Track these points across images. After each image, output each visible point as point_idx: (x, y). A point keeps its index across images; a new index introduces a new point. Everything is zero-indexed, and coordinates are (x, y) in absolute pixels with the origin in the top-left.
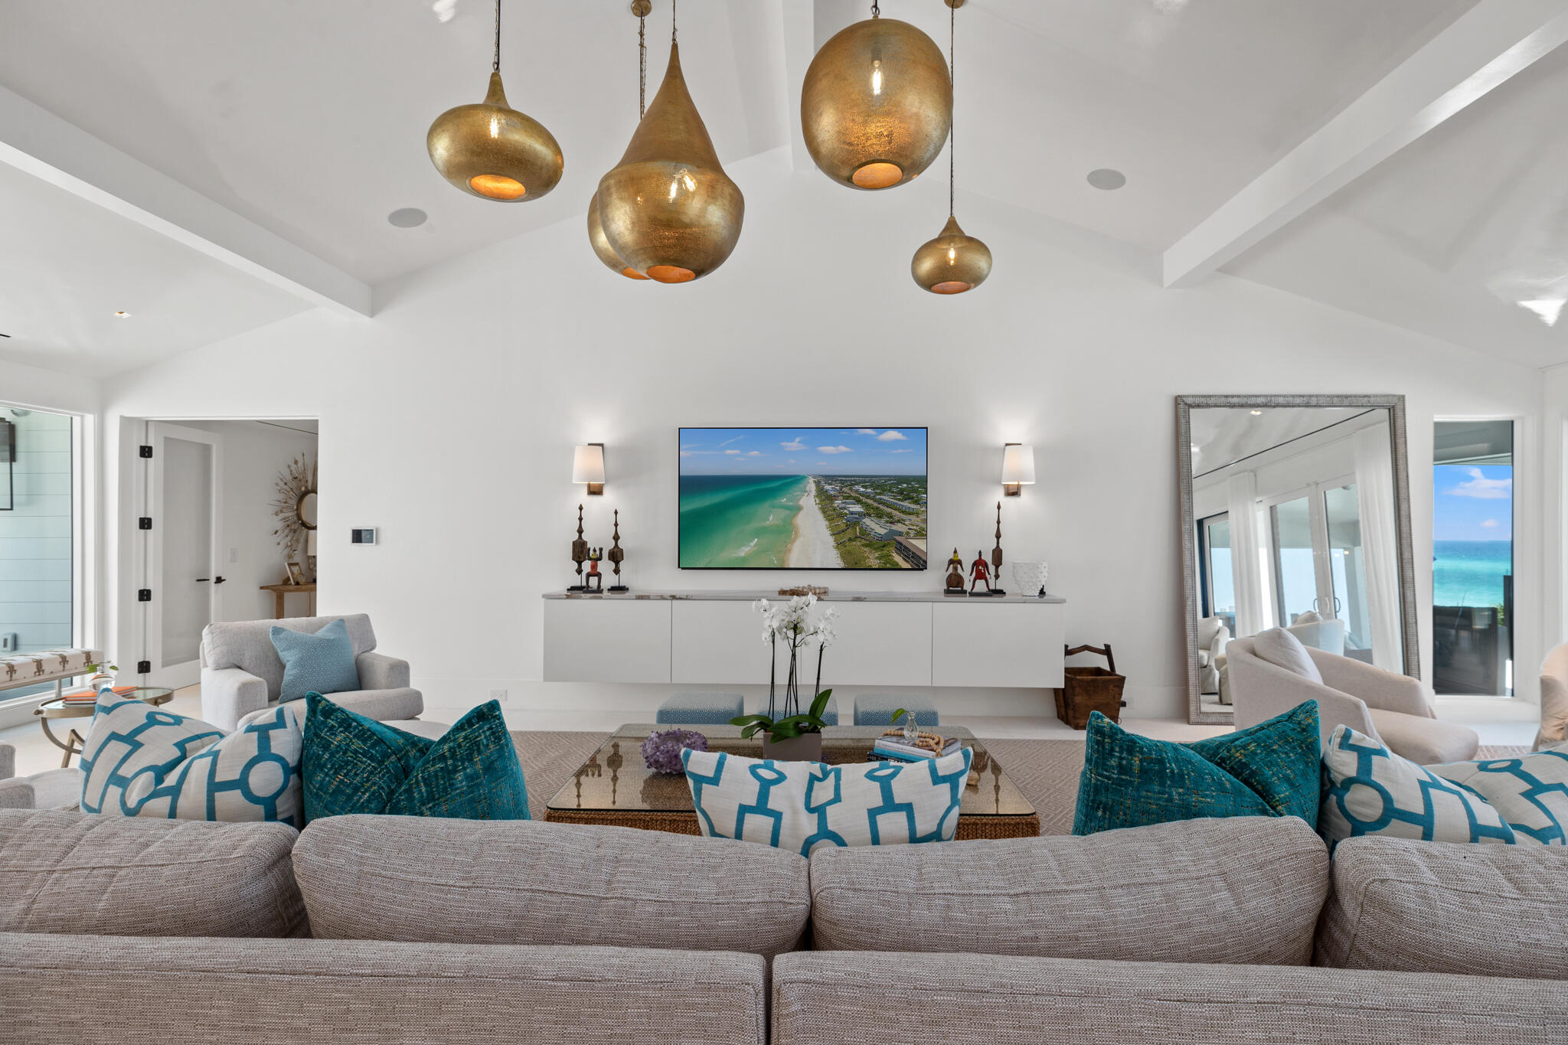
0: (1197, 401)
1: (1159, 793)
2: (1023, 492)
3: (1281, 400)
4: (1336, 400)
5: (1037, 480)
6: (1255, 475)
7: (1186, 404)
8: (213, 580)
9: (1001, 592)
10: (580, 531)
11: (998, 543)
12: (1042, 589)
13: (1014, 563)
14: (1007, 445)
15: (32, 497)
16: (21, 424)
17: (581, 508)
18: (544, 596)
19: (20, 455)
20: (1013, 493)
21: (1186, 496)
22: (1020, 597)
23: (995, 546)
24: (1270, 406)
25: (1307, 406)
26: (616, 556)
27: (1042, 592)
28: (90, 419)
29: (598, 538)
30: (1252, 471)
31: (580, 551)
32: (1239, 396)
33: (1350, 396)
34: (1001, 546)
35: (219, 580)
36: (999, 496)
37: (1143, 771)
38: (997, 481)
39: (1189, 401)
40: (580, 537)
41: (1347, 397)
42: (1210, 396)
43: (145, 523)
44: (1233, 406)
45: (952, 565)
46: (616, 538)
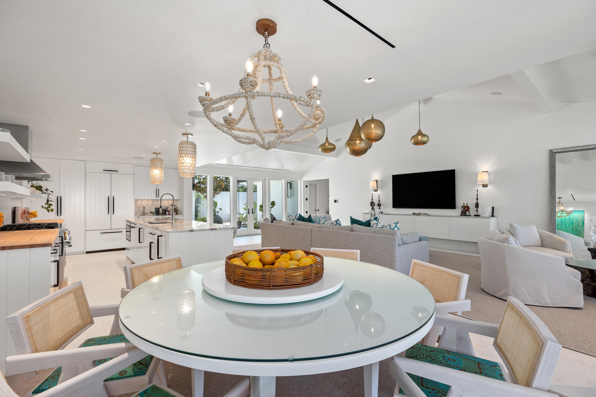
0: (558, 151)
2: (490, 186)
7: (554, 152)
8: (317, 210)
9: (479, 216)
10: (372, 200)
11: (477, 201)
14: (482, 172)
15: (293, 195)
16: (292, 183)
17: (372, 194)
18: (362, 213)
19: (292, 188)
20: (485, 186)
23: (476, 202)
26: (379, 205)
27: (492, 216)
28: (299, 181)
29: (376, 201)
31: (372, 204)
34: (478, 202)
35: (318, 210)
36: (480, 187)
39: (556, 151)
40: (372, 201)
43: (307, 199)
45: (463, 208)
46: (379, 201)
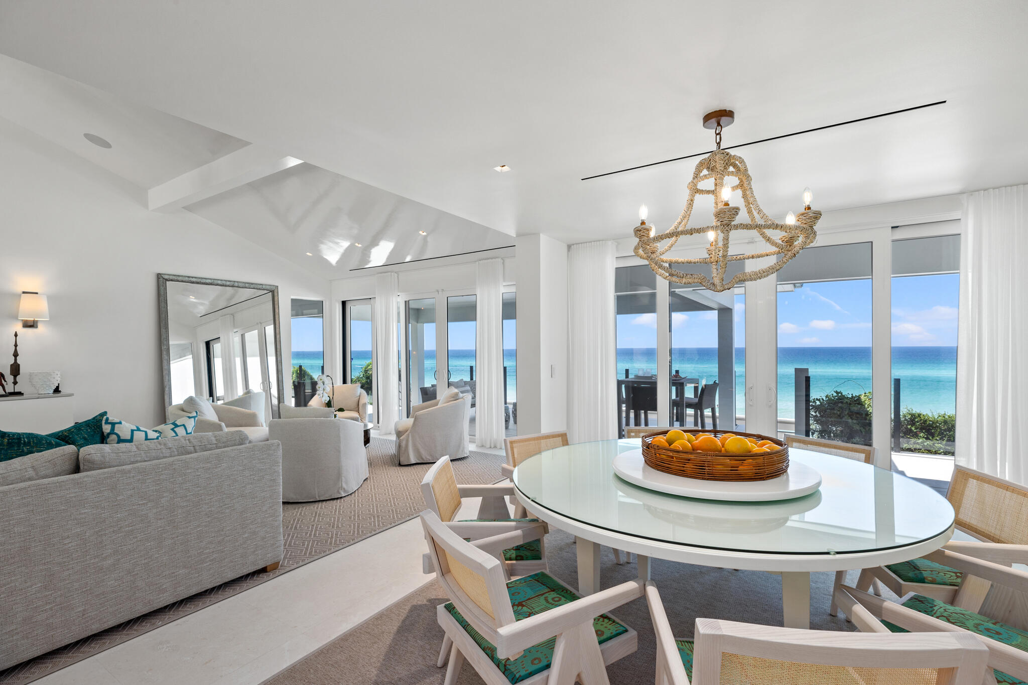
0: (171, 277)
1: (17, 450)
2: (40, 325)
3: (219, 282)
4: (247, 285)
5: (51, 317)
6: (234, 317)
7: (164, 279)
9: (20, 394)
11: (16, 360)
12: (58, 387)
13: (30, 373)
14: (24, 293)
20: (30, 325)
21: (164, 330)
22: (36, 395)
23: (13, 362)
24: (214, 285)
25: (233, 287)
27: (57, 390)
30: (231, 314)
32: (196, 278)
33: (254, 284)
34: (18, 362)
36: (18, 327)
37: (9, 443)
38: (15, 317)
39: (166, 277)
41: (252, 284)
42: (179, 276)
44: (193, 283)
